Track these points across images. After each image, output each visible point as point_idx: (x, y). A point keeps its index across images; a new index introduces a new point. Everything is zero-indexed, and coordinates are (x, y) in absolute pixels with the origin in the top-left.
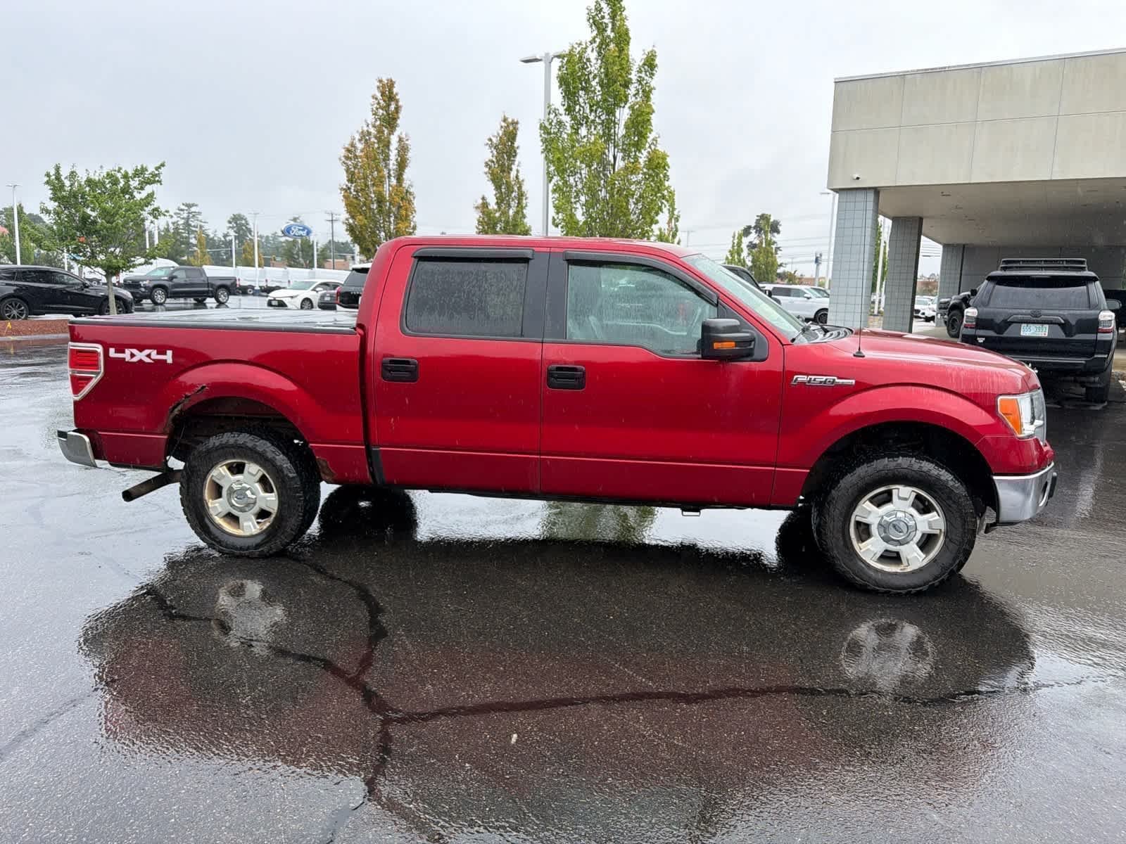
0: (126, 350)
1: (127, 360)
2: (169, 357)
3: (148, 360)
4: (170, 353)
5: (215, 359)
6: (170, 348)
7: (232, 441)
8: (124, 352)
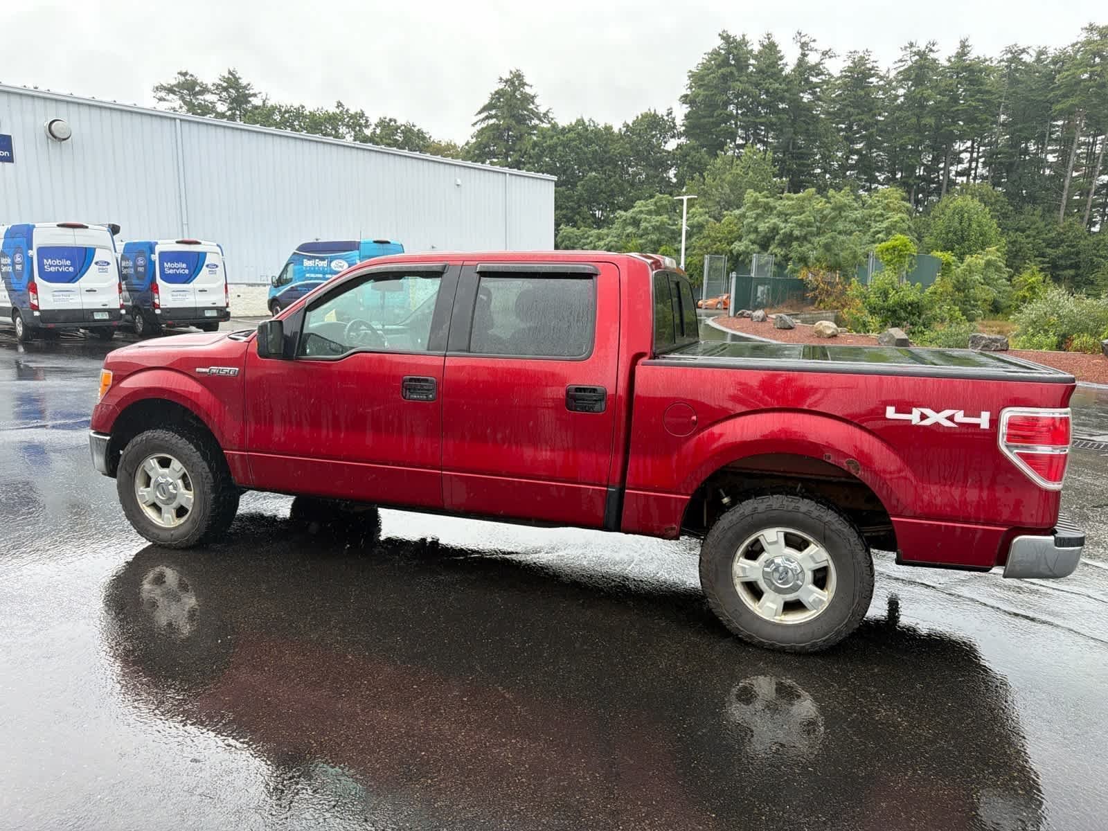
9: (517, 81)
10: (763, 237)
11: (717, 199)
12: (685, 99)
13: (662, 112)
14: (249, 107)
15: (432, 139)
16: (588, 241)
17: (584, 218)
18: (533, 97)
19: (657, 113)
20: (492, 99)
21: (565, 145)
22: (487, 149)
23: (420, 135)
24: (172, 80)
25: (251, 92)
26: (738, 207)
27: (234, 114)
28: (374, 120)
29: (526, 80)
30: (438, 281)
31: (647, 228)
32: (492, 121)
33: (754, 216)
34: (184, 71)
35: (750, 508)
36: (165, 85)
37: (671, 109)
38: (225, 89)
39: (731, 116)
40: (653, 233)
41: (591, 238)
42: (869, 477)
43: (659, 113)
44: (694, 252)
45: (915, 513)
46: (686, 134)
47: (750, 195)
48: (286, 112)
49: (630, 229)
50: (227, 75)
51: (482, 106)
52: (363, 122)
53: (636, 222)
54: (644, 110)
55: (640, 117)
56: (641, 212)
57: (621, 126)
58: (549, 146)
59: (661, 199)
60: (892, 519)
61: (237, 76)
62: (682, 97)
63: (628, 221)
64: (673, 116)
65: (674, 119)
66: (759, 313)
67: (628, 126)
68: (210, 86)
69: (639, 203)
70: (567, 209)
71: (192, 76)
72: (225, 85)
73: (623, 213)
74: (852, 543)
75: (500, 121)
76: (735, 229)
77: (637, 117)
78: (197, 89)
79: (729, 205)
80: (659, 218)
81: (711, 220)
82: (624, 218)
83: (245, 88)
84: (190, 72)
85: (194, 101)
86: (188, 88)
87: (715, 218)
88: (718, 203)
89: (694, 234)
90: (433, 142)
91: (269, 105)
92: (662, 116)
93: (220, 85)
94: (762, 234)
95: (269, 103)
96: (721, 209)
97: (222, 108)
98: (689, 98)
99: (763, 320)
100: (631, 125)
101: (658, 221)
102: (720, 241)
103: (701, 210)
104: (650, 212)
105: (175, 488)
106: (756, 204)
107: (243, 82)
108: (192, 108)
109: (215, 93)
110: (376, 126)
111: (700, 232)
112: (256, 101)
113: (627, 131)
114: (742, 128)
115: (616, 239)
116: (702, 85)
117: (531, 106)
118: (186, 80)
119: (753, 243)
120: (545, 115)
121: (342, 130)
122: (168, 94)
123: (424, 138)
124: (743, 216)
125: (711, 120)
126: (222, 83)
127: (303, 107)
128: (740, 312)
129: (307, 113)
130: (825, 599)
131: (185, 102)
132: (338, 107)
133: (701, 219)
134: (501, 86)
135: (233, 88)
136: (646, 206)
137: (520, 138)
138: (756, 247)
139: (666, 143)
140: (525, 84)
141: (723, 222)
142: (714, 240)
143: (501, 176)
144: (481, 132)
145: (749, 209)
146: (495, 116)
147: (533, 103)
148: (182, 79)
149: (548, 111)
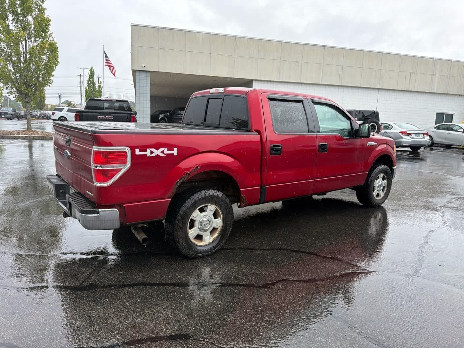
0: (148, 150)
1: (148, 156)
2: (175, 152)
3: (162, 155)
4: (175, 149)
5: (200, 151)
6: (176, 146)
7: (207, 194)
8: (146, 151)
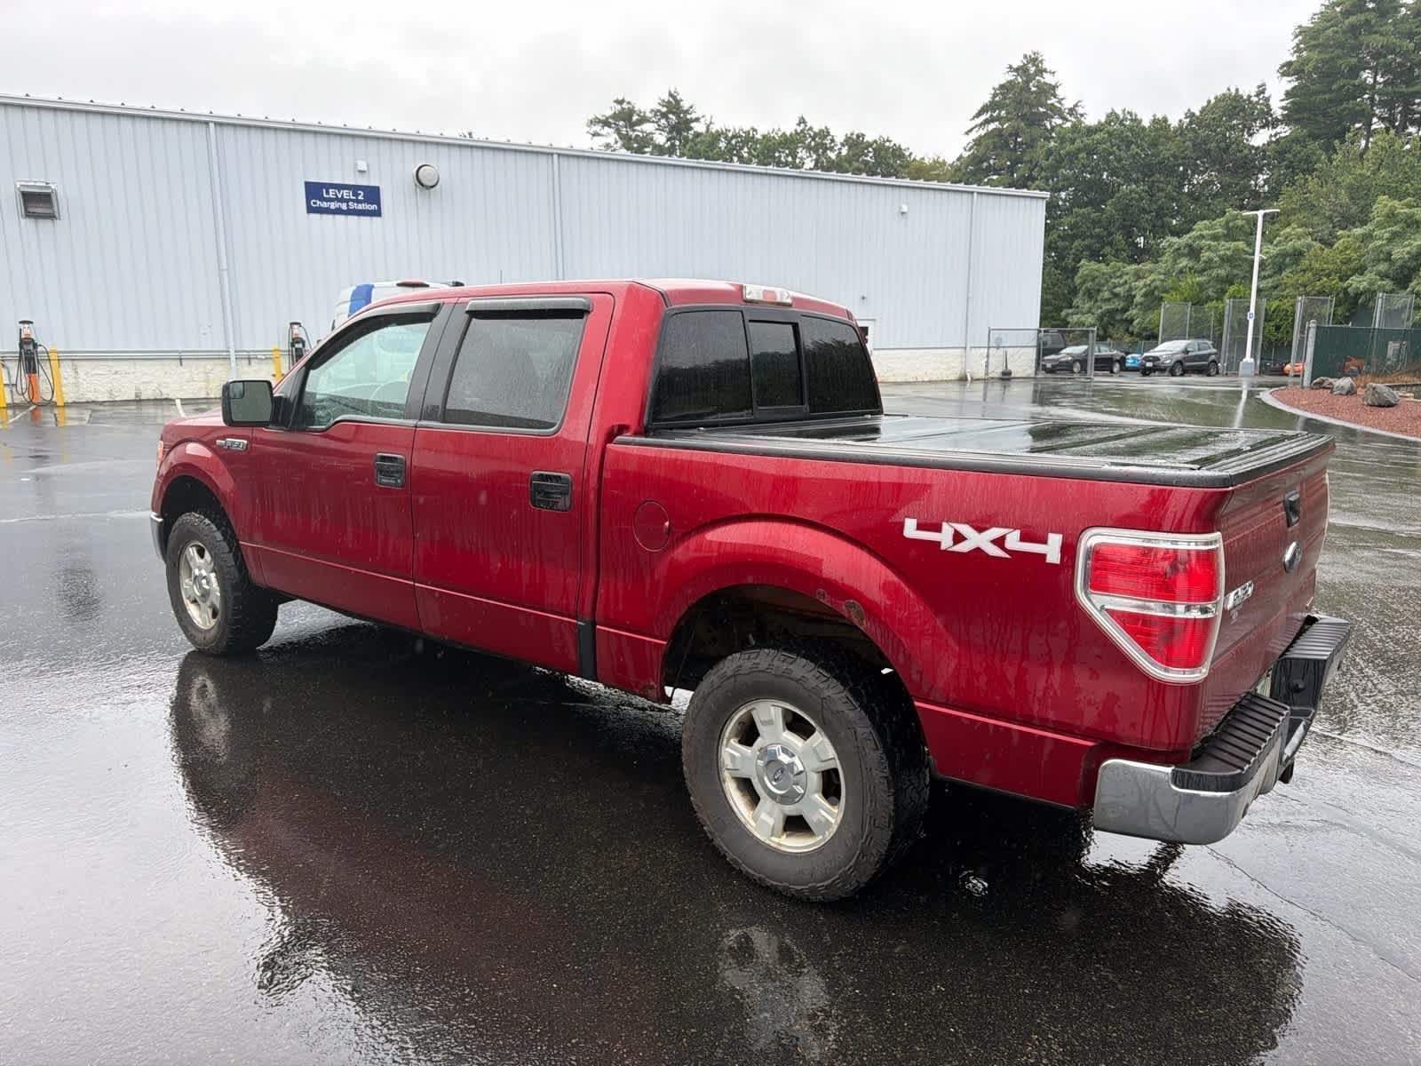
9: (1031, 68)
10: (1402, 267)
11: (1328, 214)
12: (1287, 69)
13: (1248, 90)
14: (691, 134)
15: (913, 157)
16: (1122, 281)
17: (1117, 250)
18: (1054, 88)
19: (1241, 92)
20: (995, 95)
21: (1090, 152)
22: (985, 164)
23: (898, 152)
24: (608, 111)
25: (694, 116)
26: (1364, 223)
27: (673, 145)
28: (840, 139)
29: (1046, 65)
30: (423, 327)
31: (1211, 260)
32: (992, 126)
33: (1387, 235)
34: (620, 98)
35: (735, 666)
36: (600, 117)
37: (1264, 85)
38: (664, 115)
39: (1363, 88)
40: (1219, 267)
41: (1125, 277)
42: (878, 631)
43: (1244, 92)
44: (1285, 293)
45: (948, 700)
46: (1287, 120)
47: (1383, 204)
48: (734, 137)
49: (1184, 262)
50: (666, 98)
51: (979, 107)
52: (827, 142)
53: (1194, 252)
54: (1220, 91)
55: (1213, 101)
56: (1202, 237)
57: (1183, 116)
58: (1068, 154)
59: (1236, 218)
60: (917, 704)
61: (678, 98)
62: (1283, 66)
63: (1182, 251)
64: (1266, 95)
65: (1267, 100)
66: (1345, 382)
67: (1193, 114)
68: (649, 115)
69: (1200, 224)
70: (1091, 236)
71: (629, 103)
72: (664, 110)
73: (1175, 239)
74: (860, 737)
75: (1002, 125)
76: (1355, 256)
77: (1209, 102)
78: (635, 118)
79: (1348, 221)
80: (1233, 245)
81: (1317, 245)
82: (1176, 246)
83: (687, 112)
84: (627, 99)
85: (631, 133)
86: (625, 117)
87: (1321, 241)
88: (1330, 218)
89: (1286, 266)
90: (915, 159)
91: (714, 131)
92: (1249, 97)
93: (658, 111)
94: (1399, 263)
95: (714, 129)
96: (1333, 227)
97: (661, 139)
98: (1293, 67)
99: (1351, 392)
100: (1198, 114)
101: (1229, 249)
102: (1328, 276)
103: (1300, 230)
104: (1215, 238)
105: (208, 583)
106: (1391, 217)
107: (685, 105)
108: (627, 142)
109: (653, 122)
110: (843, 145)
111: (1296, 262)
112: (699, 127)
113: (1191, 123)
114: (1382, 104)
115: (1162, 277)
116: (1315, 46)
117: (1053, 101)
118: (623, 109)
119: (1384, 276)
120: (1072, 111)
121: (802, 153)
122: (603, 127)
123: (901, 156)
124: (1368, 237)
125: (1327, 96)
126: (660, 108)
127: (755, 130)
128: (1318, 380)
129: (759, 136)
130: (833, 821)
131: (621, 136)
132: (799, 124)
133: (1298, 244)
134: (1010, 77)
135: (673, 113)
136: (1208, 229)
137: (1031, 145)
138: (1388, 284)
139: (1251, 135)
140: (1045, 71)
141: (1335, 246)
142: (1318, 275)
143: (965, 196)
144: (978, 142)
145: (1380, 226)
146: (998, 119)
147: (1055, 96)
148: (619, 107)
149: (1076, 105)
